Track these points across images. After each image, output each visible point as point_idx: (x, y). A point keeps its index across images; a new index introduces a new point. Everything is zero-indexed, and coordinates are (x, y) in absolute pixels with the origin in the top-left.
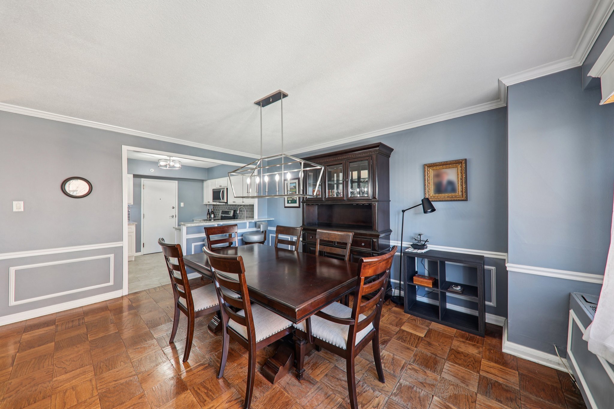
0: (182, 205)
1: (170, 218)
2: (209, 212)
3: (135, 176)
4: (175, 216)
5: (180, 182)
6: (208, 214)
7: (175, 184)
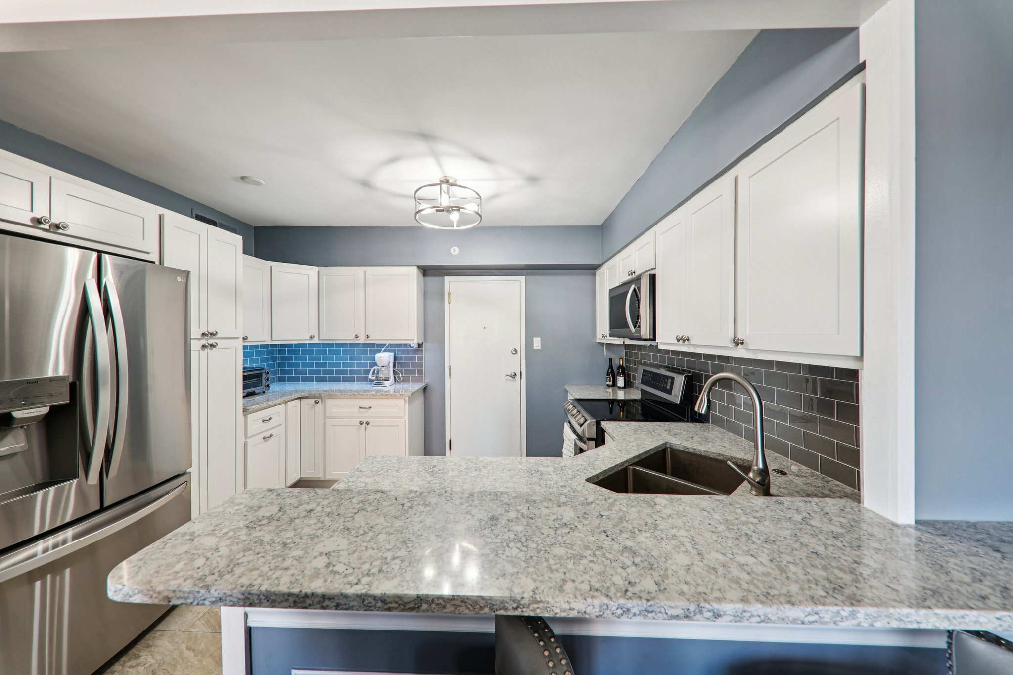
0: (537, 343)
1: (507, 380)
2: (611, 367)
3: (426, 271)
4: (518, 375)
5: (533, 278)
6: (608, 374)
7: (517, 285)
